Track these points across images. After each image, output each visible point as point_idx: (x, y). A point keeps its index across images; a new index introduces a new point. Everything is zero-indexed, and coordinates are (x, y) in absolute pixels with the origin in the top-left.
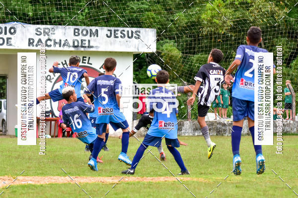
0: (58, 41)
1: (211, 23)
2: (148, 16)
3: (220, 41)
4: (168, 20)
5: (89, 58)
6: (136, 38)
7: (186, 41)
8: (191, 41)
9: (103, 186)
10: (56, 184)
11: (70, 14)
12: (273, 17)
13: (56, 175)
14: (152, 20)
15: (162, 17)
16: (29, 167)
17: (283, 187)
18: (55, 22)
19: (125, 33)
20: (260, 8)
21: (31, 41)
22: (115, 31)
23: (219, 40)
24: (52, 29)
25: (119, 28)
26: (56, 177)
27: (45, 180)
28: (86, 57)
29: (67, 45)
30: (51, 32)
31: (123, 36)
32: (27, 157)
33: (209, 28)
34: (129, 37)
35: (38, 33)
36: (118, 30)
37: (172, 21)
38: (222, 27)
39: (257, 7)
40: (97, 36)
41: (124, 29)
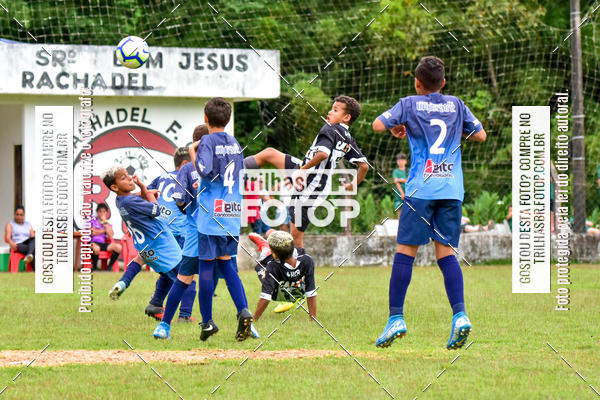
0: (81, 76)
1: (391, 39)
2: (263, 24)
3: (408, 75)
4: (303, 33)
5: (145, 111)
6: (238, 69)
7: (340, 75)
8: (350, 75)
9: (174, 369)
10: (79, 366)
11: (106, 22)
12: (514, 24)
13: (79, 348)
14: (271, 33)
15: (291, 27)
16: (24, 332)
17: (536, 369)
18: (76, 38)
19: (218, 59)
20: (489, 8)
21: (28, 77)
22: (196, 56)
23: (406, 73)
24: (71, 52)
25: (204, 50)
26: (79, 352)
27: (56, 359)
28: (138, 109)
29: (101, 85)
30: (68, 58)
31: (212, 65)
32: (21, 312)
33: (385, 49)
34: (224, 68)
35: (42, 61)
36: (202, 54)
37: (311, 34)
38: (412, 46)
39: (482, 6)
40: (161, 66)
41: (215, 51)
